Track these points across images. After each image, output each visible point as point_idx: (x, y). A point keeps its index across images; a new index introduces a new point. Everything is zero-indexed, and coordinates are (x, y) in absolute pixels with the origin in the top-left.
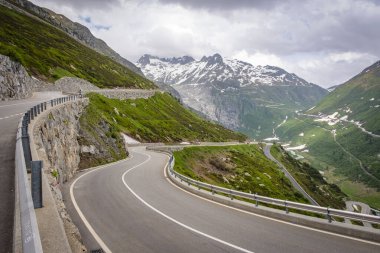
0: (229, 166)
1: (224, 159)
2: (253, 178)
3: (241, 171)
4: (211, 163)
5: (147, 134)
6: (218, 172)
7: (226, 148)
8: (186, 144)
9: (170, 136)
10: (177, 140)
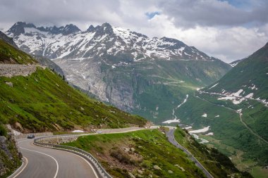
0: (134, 157)
1: (127, 150)
2: (164, 172)
3: (148, 163)
4: (113, 155)
5: (30, 122)
6: (121, 167)
7: (127, 135)
8: (79, 132)
9: (59, 122)
10: (68, 128)
